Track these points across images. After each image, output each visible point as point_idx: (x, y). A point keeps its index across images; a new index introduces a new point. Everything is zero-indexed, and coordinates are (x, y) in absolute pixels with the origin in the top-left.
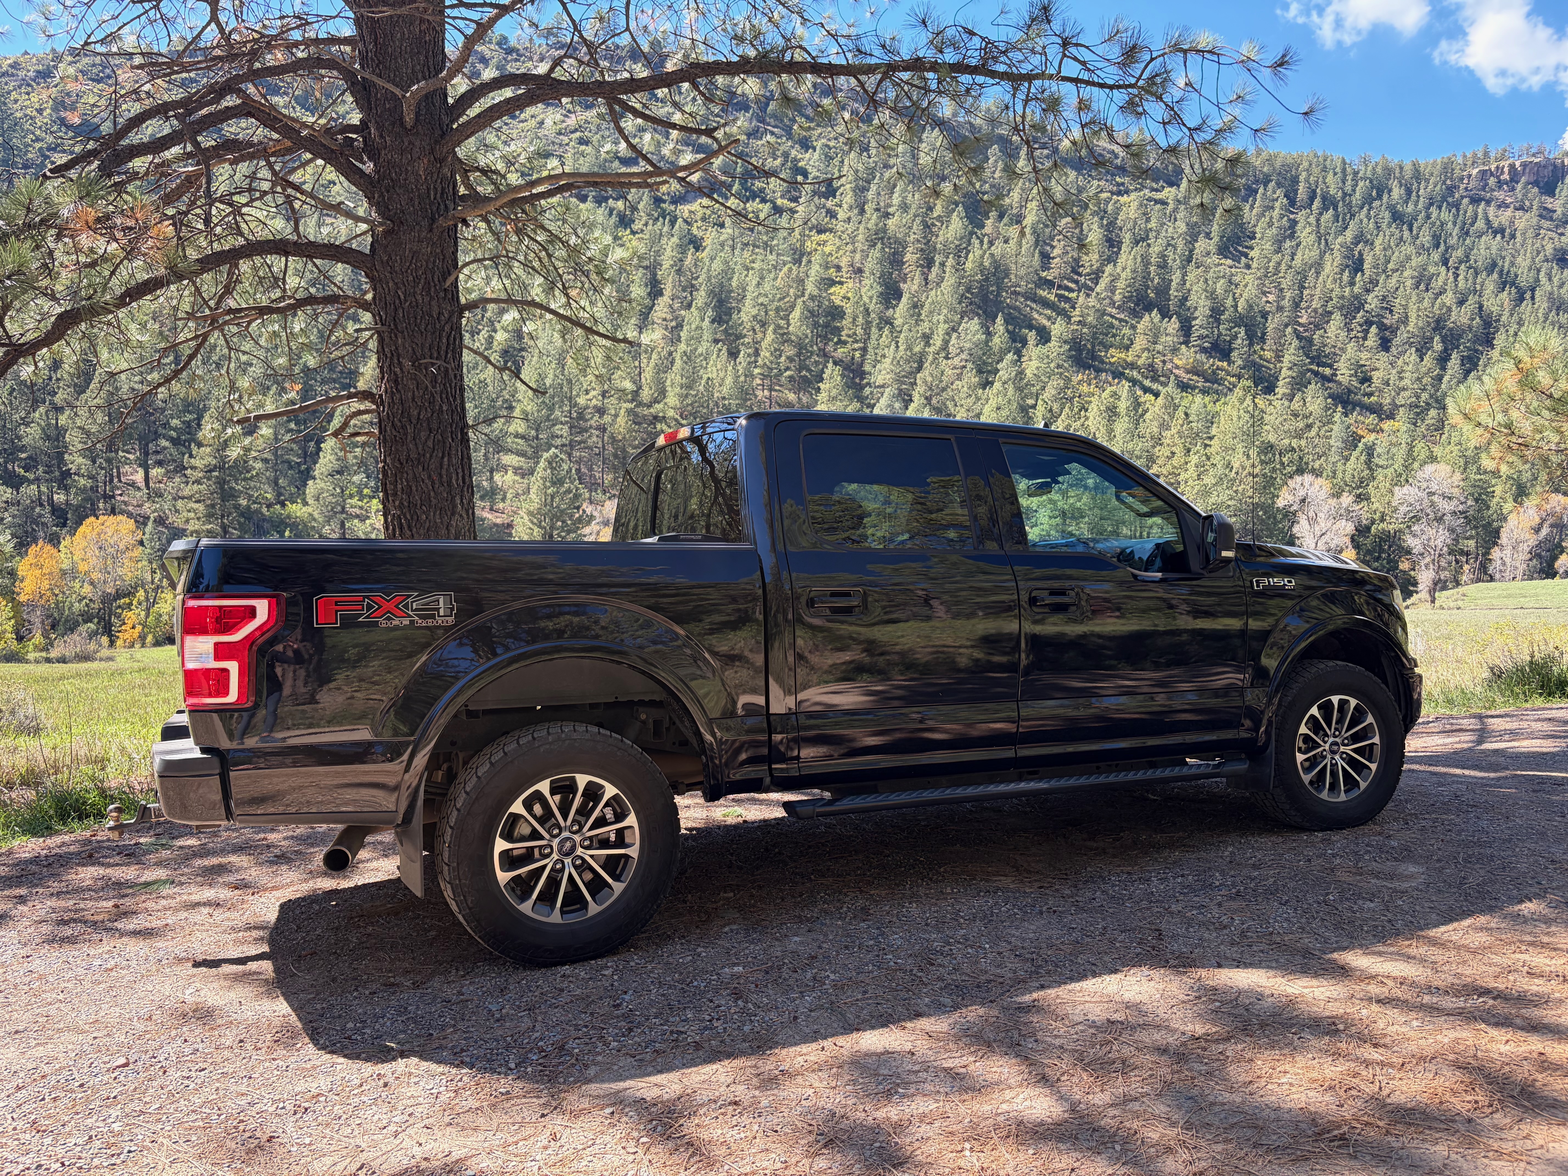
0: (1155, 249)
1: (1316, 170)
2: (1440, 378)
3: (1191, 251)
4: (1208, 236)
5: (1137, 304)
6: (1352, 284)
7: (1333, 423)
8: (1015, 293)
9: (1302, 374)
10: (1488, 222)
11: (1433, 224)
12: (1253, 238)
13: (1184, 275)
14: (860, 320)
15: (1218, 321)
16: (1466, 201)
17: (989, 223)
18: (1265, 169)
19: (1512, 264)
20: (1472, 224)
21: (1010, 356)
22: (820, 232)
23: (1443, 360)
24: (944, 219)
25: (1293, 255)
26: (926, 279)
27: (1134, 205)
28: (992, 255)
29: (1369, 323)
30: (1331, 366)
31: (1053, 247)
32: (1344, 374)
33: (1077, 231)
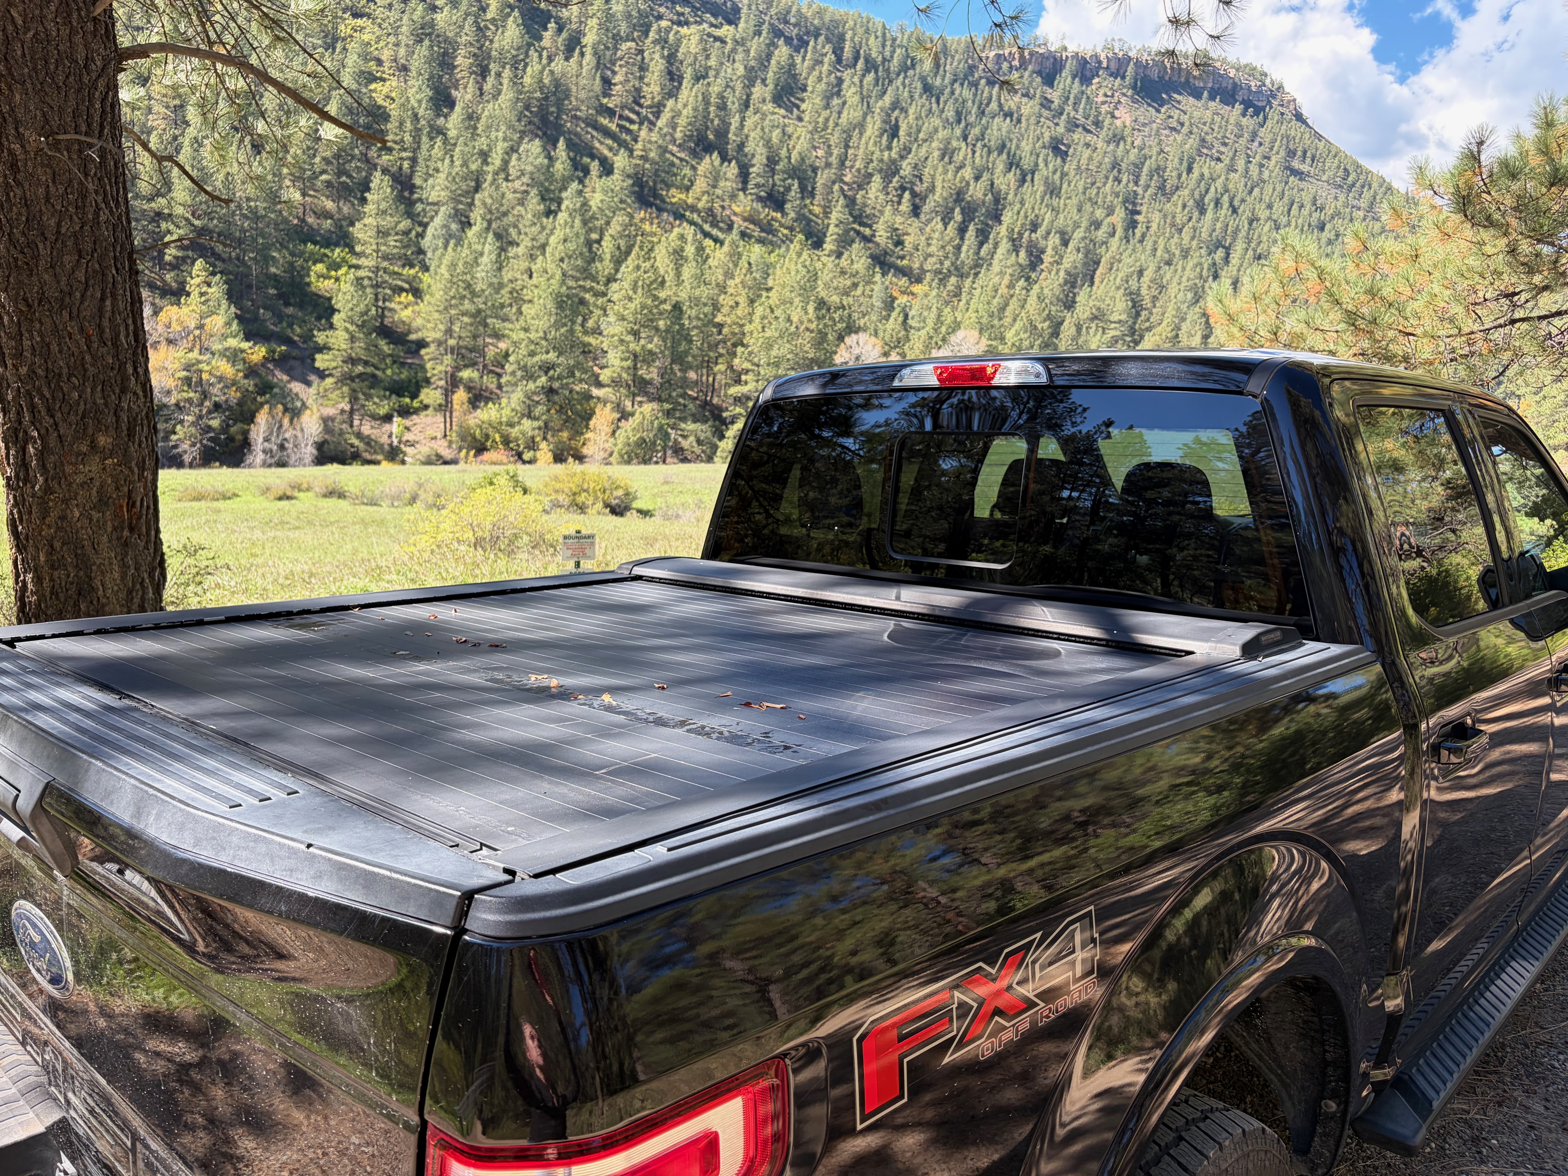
0: (715, 89)
1: (860, 31)
2: (958, 248)
3: (748, 96)
4: (764, 81)
5: (697, 145)
6: (889, 148)
7: (875, 283)
8: (575, 117)
9: (847, 232)
10: (1000, 106)
11: (956, 100)
12: (804, 89)
13: (743, 119)
14: (408, 125)
15: (773, 172)
16: (983, 82)
17: (547, 35)
18: (816, 22)
19: (1018, 147)
20: (988, 105)
21: (574, 186)
22: (356, 15)
23: (962, 231)
24: (499, 23)
25: (840, 113)
26: (481, 89)
27: (695, 39)
28: (552, 72)
29: (903, 189)
30: (870, 226)
31: (614, 73)
32: (882, 237)
33: (639, 58)
